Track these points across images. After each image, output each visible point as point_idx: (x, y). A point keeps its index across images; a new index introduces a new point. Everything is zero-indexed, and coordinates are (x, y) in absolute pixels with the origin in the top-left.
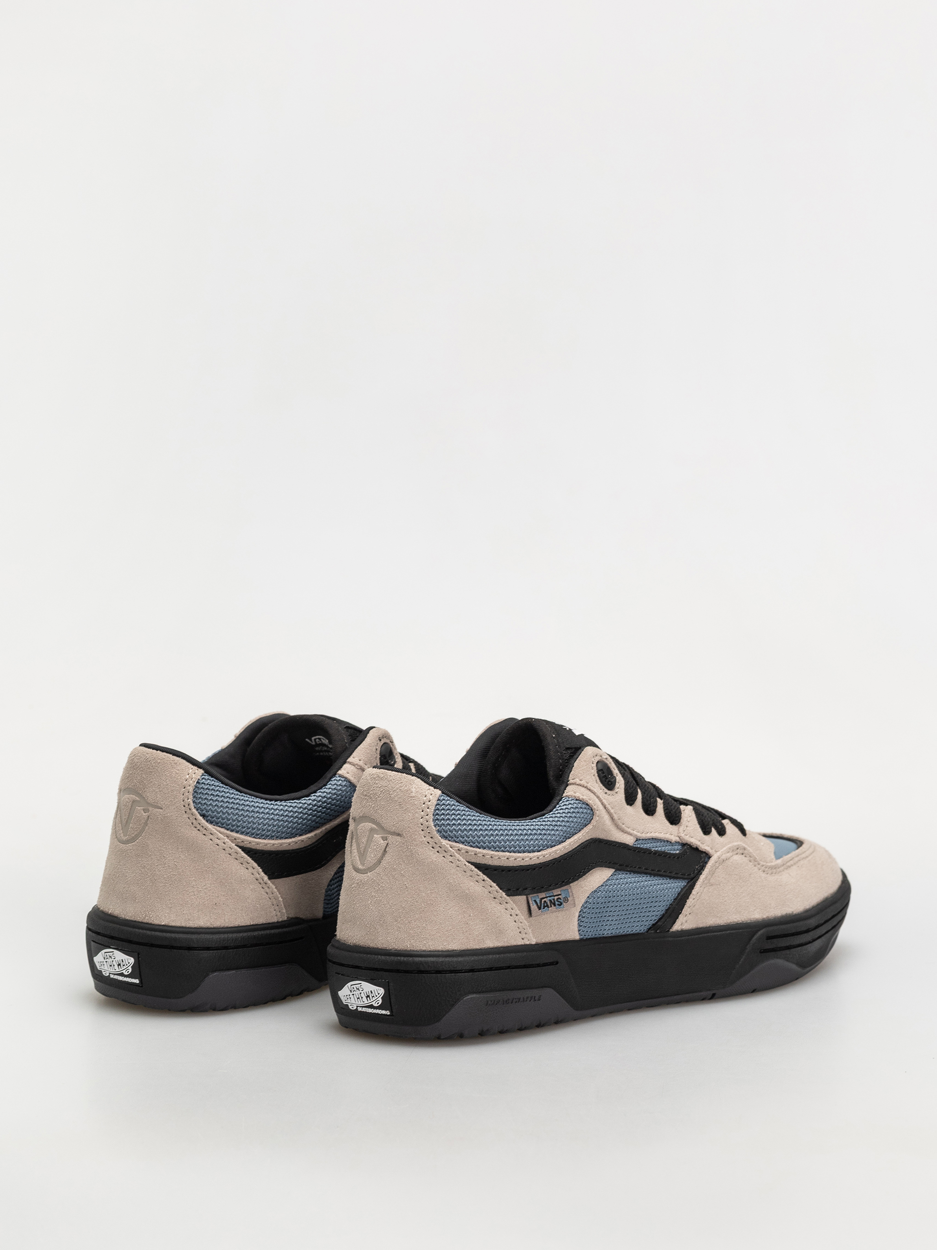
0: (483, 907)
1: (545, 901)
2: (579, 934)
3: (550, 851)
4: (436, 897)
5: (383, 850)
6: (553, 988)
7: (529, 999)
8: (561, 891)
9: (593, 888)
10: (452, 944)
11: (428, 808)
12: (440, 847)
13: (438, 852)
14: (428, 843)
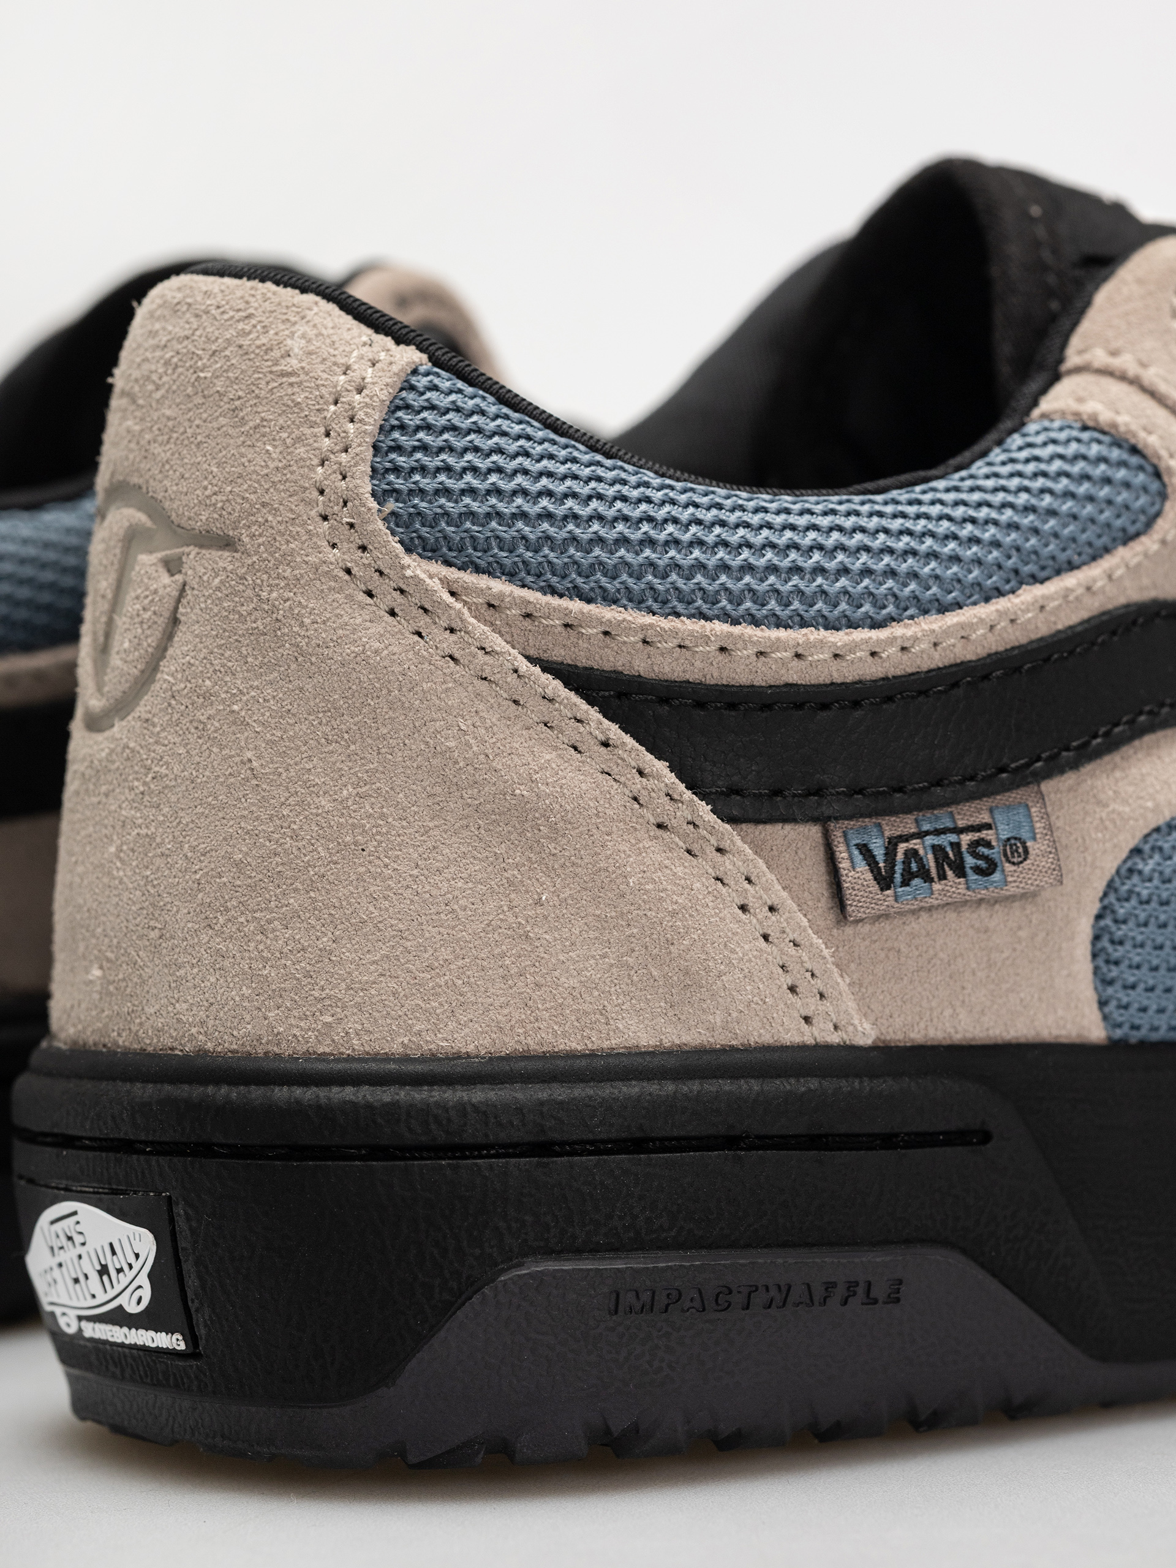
0: (602, 865)
1: (912, 854)
2: (1105, 1018)
3: (935, 626)
4: (383, 816)
5: (167, 614)
6: (964, 1251)
7: (841, 1291)
8: (991, 811)
9: (1157, 809)
10: (452, 1025)
11: (352, 421)
12: (402, 591)
13: (392, 613)
14: (348, 571)
